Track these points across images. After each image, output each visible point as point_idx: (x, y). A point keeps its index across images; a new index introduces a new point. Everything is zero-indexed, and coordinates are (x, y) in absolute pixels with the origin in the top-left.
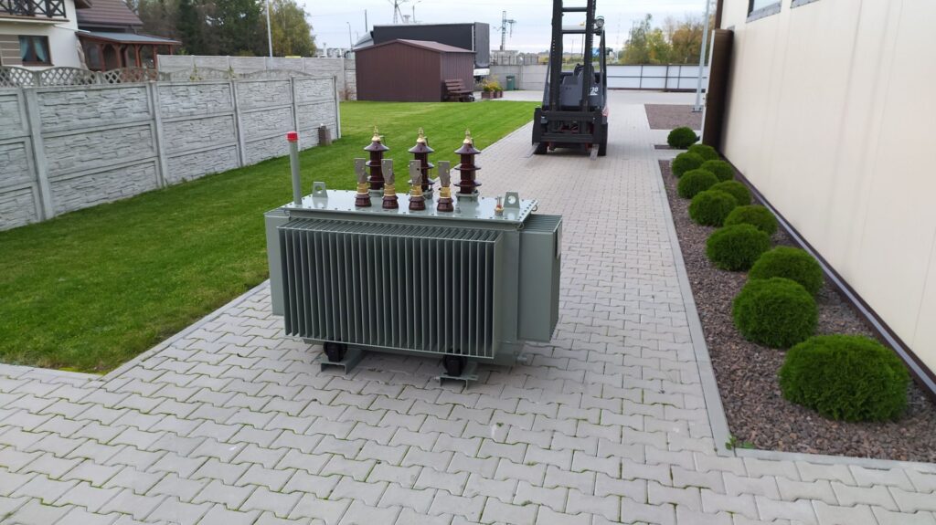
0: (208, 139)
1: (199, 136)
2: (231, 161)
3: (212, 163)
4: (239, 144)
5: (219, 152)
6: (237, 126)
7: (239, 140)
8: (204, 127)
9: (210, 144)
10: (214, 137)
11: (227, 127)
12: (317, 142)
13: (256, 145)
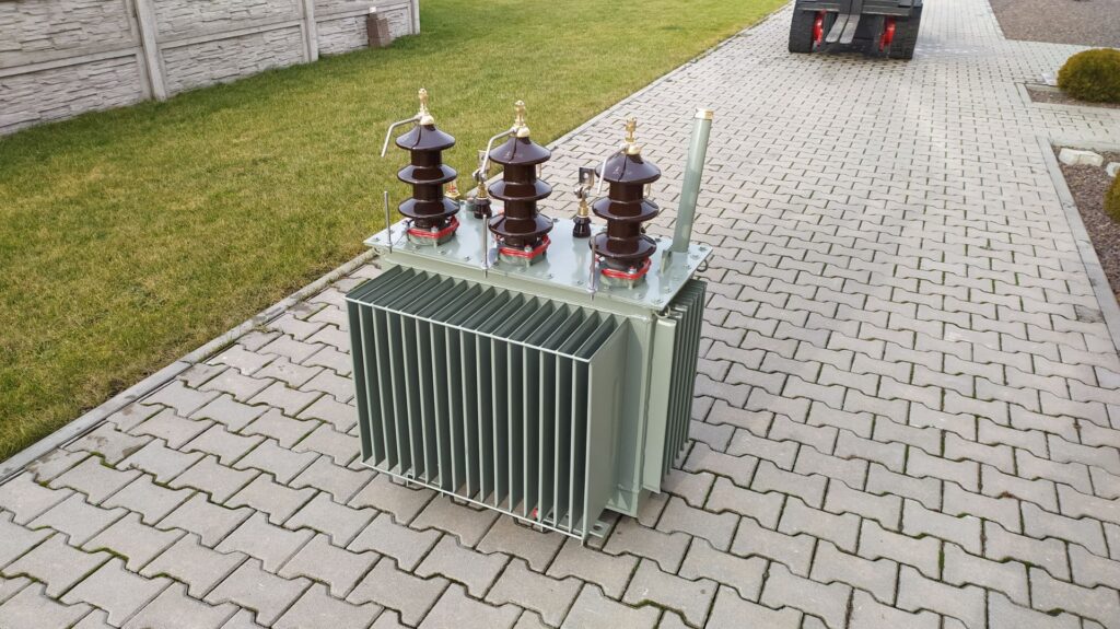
0: (47, 44)
1: (12, 38)
2: (122, 90)
3: (63, 96)
4: (144, 51)
5: (83, 72)
6: (136, 15)
7: (142, 44)
8: (30, 20)
9: (53, 54)
10: (61, 41)
11: (106, 18)
12: (365, 41)
13: (193, 52)
